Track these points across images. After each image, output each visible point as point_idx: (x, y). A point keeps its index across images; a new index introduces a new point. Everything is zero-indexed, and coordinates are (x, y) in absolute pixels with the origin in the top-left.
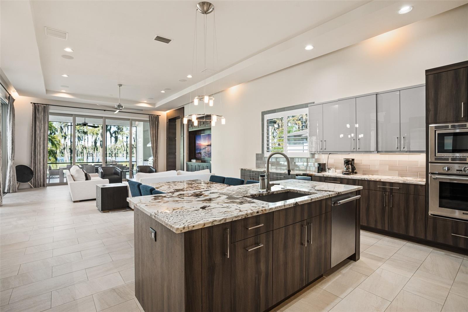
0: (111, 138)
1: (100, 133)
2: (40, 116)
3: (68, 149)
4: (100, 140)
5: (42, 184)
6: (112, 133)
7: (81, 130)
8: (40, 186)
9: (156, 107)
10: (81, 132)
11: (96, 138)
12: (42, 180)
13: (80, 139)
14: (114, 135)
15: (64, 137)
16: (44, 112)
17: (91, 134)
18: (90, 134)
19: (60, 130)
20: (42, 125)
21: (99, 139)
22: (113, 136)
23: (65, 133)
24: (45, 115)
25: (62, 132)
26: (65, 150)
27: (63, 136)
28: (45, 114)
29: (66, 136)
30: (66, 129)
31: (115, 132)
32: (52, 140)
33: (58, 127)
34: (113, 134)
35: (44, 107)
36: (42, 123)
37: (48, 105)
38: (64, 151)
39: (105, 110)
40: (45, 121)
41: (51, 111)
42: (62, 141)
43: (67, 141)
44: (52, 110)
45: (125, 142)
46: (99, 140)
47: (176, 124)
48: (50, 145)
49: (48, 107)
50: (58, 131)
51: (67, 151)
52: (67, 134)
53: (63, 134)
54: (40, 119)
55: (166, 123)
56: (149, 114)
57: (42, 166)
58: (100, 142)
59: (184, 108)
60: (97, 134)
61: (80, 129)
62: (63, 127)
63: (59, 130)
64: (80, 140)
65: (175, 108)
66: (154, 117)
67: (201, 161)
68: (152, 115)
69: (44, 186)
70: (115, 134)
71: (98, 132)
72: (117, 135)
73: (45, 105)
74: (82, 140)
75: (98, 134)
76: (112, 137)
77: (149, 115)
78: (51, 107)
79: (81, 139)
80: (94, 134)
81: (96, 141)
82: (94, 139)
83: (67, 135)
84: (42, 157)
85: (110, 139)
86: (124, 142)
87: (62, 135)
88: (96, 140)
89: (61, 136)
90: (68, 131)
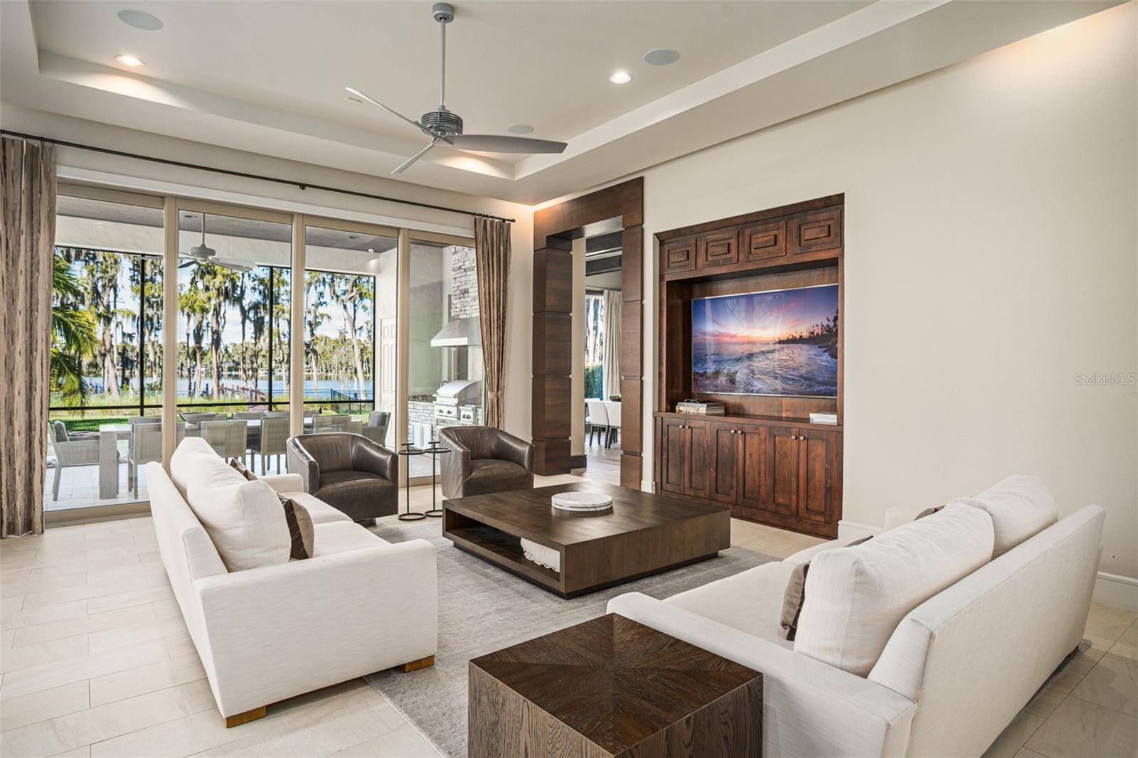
0: (243, 323)
1: (213, 307)
2: (11, 190)
3: (116, 355)
4: (212, 328)
5: (20, 520)
6: (247, 308)
7: (154, 300)
8: (12, 530)
9: (516, 179)
10: (155, 305)
11: (201, 323)
12: (20, 503)
13: (152, 324)
14: (251, 315)
15: (102, 320)
16: (33, 176)
17: (186, 310)
18: (183, 311)
19: (90, 296)
20: (23, 238)
21: (208, 326)
22: (248, 318)
23: (108, 306)
24: (36, 189)
25: (97, 306)
26: (108, 360)
27: (99, 316)
28: (36, 184)
29: (110, 316)
30: (109, 295)
31: (255, 307)
32: (65, 324)
33: (86, 289)
34: (249, 310)
35: (33, 151)
36: (23, 227)
37: (53, 141)
38: (104, 361)
39: (303, 186)
40: (35, 218)
41: (63, 172)
42: (98, 330)
43: (112, 332)
44: (69, 168)
45: (285, 335)
46: (210, 329)
47: (571, 257)
48: (61, 340)
49: (51, 149)
50: (87, 302)
51: (112, 362)
52: (112, 309)
53: (101, 309)
54: (11, 207)
55: (532, 252)
56: (474, 214)
57: (23, 435)
58: (210, 333)
59: (641, 180)
60: (204, 311)
61: (153, 296)
62: (100, 289)
63: (88, 298)
64: (152, 328)
65: (579, 191)
66: (492, 223)
67: (722, 411)
68: (484, 216)
69: (29, 526)
70: (256, 313)
71: (207, 306)
72: (262, 315)
73: (37, 143)
74: (157, 329)
75: (208, 312)
76: (247, 321)
77: (472, 218)
78: (66, 154)
79: (156, 325)
80: (194, 311)
81: (199, 331)
82: (193, 326)
83: (113, 313)
84: (23, 391)
85: (241, 326)
86: (282, 337)
87: (99, 312)
88: (199, 328)
89: (95, 315)
90: (115, 301)
